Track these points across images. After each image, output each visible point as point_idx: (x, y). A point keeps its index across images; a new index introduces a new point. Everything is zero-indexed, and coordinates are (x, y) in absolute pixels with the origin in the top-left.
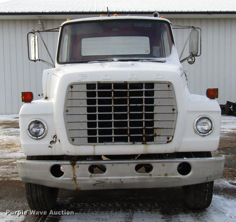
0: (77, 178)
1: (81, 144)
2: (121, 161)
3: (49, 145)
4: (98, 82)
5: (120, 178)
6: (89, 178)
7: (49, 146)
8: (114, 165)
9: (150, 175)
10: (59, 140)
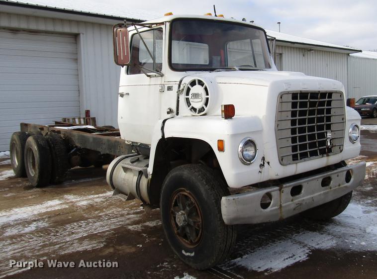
0: (283, 205)
1: (288, 163)
2: (314, 177)
3: (260, 169)
4: (301, 91)
5: (312, 196)
6: (291, 202)
7: (260, 172)
8: (309, 183)
9: (331, 188)
10: (268, 163)
